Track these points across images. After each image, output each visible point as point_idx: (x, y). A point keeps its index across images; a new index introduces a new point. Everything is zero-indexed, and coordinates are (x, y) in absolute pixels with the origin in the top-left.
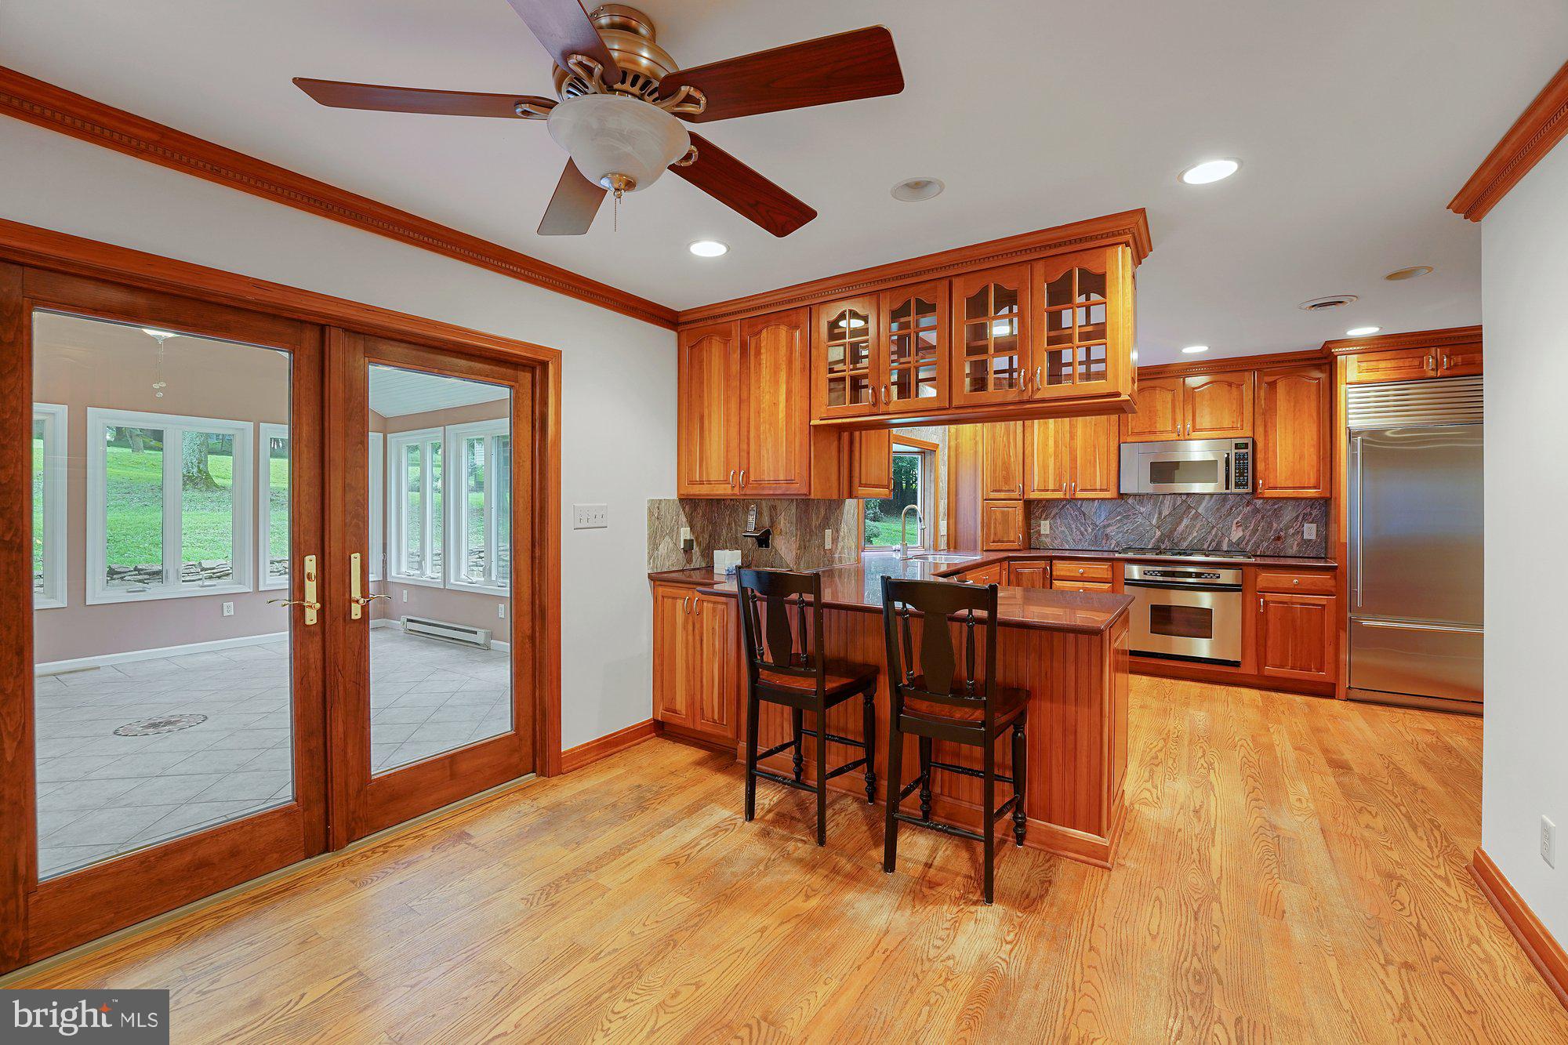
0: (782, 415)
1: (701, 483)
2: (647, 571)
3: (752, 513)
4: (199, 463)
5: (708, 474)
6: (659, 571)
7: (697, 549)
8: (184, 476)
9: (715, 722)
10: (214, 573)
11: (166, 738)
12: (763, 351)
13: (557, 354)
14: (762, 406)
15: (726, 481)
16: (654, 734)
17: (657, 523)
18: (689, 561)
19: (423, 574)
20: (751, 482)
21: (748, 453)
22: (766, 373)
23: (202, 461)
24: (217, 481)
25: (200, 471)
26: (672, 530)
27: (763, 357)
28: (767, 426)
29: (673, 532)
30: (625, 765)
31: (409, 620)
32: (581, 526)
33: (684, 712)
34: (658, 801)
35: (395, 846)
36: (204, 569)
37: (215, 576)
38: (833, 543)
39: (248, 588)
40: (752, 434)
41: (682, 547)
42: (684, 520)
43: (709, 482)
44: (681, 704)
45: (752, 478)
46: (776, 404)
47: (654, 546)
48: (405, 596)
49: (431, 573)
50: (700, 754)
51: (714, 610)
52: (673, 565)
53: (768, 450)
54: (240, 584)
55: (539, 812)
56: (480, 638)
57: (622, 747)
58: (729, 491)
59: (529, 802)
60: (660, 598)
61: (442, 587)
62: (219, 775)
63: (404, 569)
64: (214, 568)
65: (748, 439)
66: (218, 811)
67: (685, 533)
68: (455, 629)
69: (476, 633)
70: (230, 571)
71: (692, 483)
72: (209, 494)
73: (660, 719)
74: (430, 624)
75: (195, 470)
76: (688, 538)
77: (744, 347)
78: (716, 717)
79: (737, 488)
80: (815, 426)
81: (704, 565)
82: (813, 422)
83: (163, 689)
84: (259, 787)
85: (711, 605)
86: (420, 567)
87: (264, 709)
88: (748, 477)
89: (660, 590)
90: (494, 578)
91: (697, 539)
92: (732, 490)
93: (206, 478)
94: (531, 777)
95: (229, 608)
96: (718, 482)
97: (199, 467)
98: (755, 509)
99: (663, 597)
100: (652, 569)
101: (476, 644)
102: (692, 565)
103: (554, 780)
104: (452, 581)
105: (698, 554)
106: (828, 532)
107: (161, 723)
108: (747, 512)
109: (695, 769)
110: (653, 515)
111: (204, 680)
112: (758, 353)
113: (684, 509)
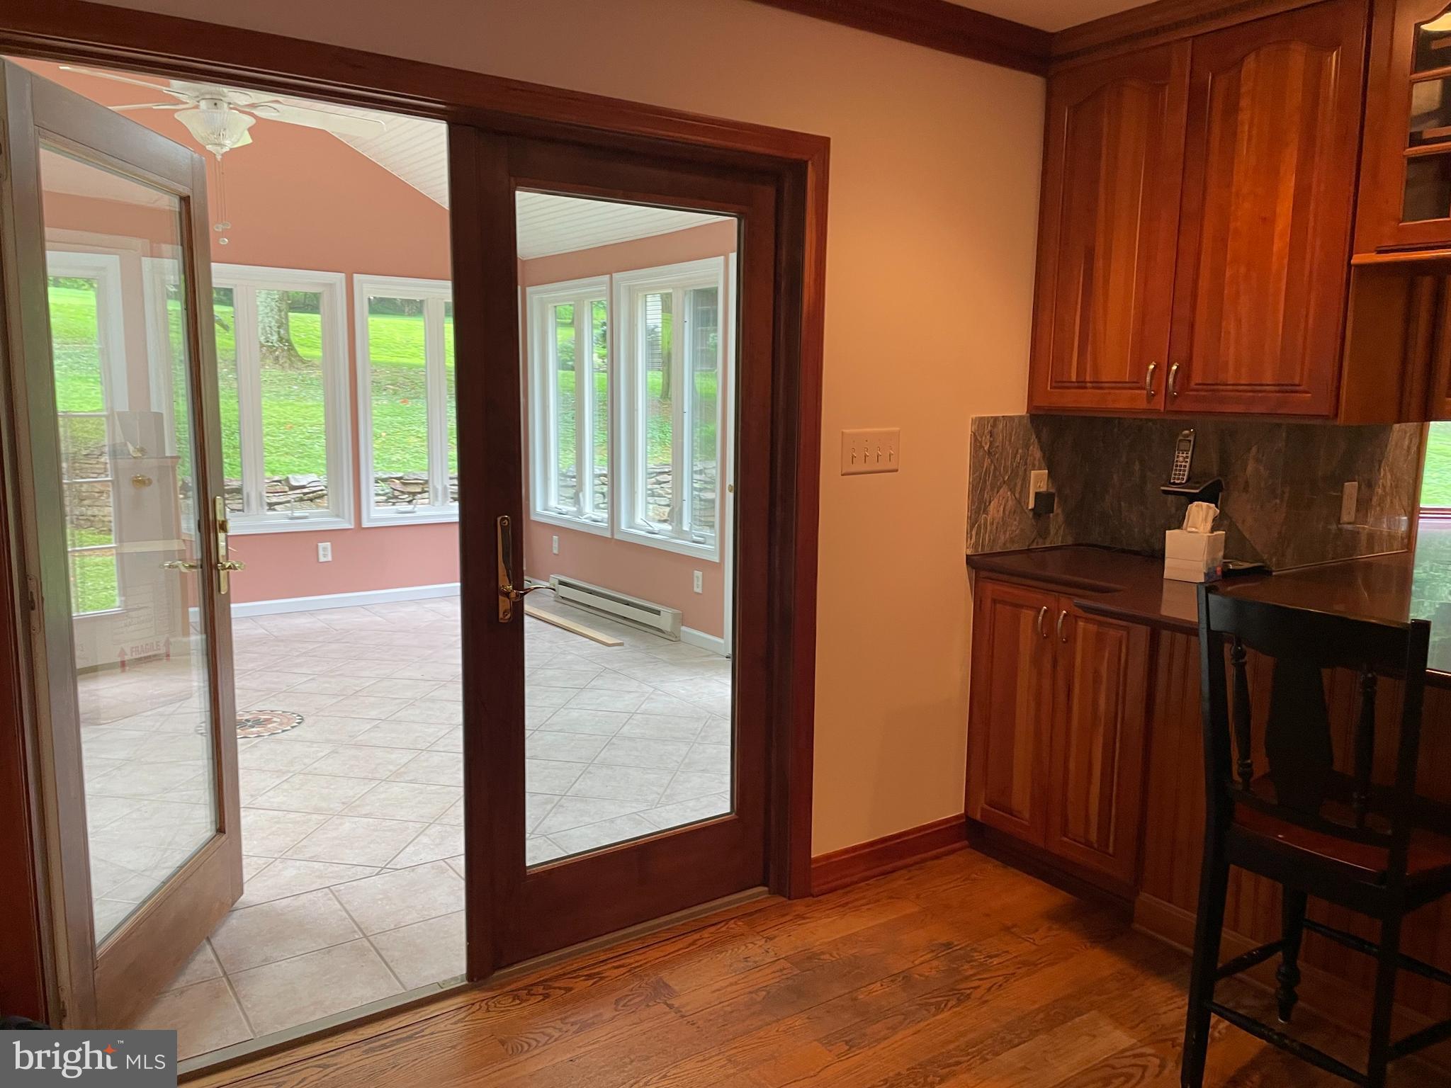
0: (1280, 245)
1: (1081, 385)
2: (964, 550)
3: (1183, 445)
4: (279, 327)
5: (1096, 370)
6: (987, 550)
7: (1059, 511)
8: (262, 346)
9: (1088, 844)
10: (305, 494)
11: (254, 746)
12: (1244, 102)
13: (822, 145)
14: (1232, 226)
15: (1137, 384)
16: (966, 843)
17: (987, 461)
18: (1043, 533)
19: (580, 512)
20: (1192, 385)
21: (1192, 326)
22: (1246, 154)
23: (283, 324)
24: (301, 351)
25: (281, 339)
26: (1015, 473)
27: (1244, 116)
28: (1243, 270)
29: (1017, 479)
30: (918, 897)
31: (562, 583)
32: (853, 469)
33: (1027, 815)
34: (987, 984)
35: (560, 988)
36: (293, 488)
37: (306, 498)
38: (1357, 510)
39: (348, 524)
40: (1204, 284)
41: (1031, 505)
42: (1038, 454)
43: (1098, 385)
44: (1021, 798)
45: (1197, 378)
46: (1268, 221)
47: (978, 506)
48: (555, 545)
49: (592, 513)
50: (1056, 898)
51: (1100, 638)
52: (1012, 541)
53: (1239, 321)
54: (338, 516)
55: (777, 967)
56: (665, 620)
57: (909, 860)
58: (1142, 404)
59: (760, 943)
60: (988, 603)
61: (608, 535)
62: (321, 817)
63: (553, 503)
64: (303, 487)
65: (1194, 296)
66: (319, 877)
67: (1038, 480)
68: (628, 604)
69: (658, 613)
70: (325, 492)
71: (1061, 384)
72: (292, 373)
73: (978, 817)
74: (591, 592)
75: (275, 338)
76: (1043, 489)
77: (1197, 97)
78: (1093, 836)
79: (1160, 399)
80: (1360, 267)
81: (1070, 541)
82: (1357, 259)
83: (251, 666)
84: (372, 846)
85: (1092, 628)
86: (576, 499)
87: (373, 714)
88: (1188, 377)
89: (990, 588)
90: (686, 528)
91: (1059, 490)
92: (1149, 402)
93: (289, 350)
94: (760, 894)
95: (325, 551)
96: (1119, 385)
97: (279, 333)
98: (1192, 439)
99: (994, 601)
100: (975, 546)
101: (659, 630)
102: (1048, 540)
103: (799, 906)
104: (623, 527)
105: (1061, 518)
106: (1351, 488)
107: (248, 721)
108: (1171, 445)
109: (1050, 929)
110: (981, 447)
111: (298, 656)
112: (1232, 109)
113: (1038, 437)
